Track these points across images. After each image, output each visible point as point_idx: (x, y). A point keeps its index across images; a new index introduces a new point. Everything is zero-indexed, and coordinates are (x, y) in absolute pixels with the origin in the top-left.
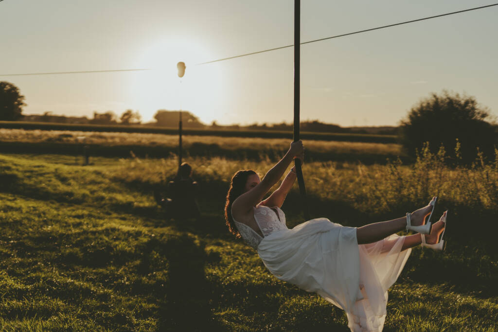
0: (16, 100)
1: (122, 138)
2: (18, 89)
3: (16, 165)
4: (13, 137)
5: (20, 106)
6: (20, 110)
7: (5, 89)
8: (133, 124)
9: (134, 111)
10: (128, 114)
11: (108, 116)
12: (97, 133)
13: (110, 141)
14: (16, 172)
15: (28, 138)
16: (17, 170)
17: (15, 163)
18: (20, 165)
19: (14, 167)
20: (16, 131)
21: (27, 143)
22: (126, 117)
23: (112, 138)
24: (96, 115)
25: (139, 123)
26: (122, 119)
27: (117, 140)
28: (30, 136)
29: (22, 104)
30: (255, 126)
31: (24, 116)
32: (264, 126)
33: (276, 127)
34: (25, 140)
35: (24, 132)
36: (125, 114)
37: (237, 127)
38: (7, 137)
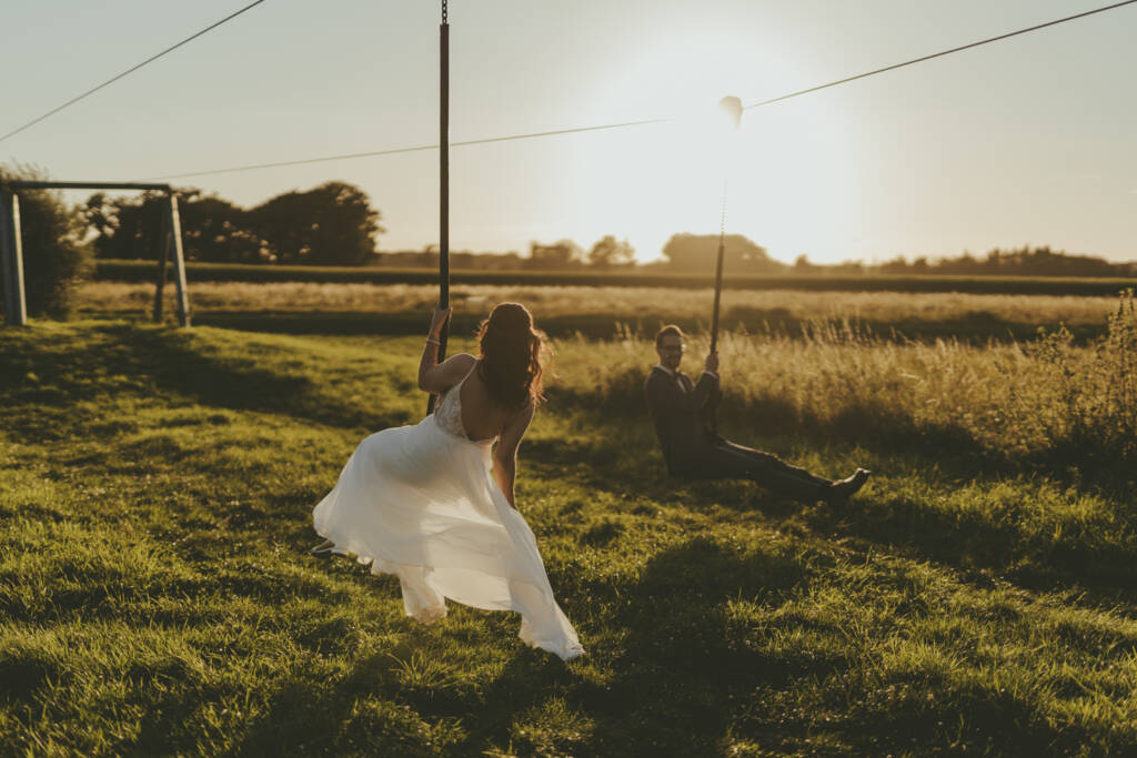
0: (363, 221)
1: (577, 300)
2: (366, 199)
3: (314, 358)
4: (342, 301)
5: (371, 235)
6: (372, 243)
7: (339, 198)
8: (618, 266)
9: (619, 239)
10: (606, 245)
11: (562, 250)
12: (527, 289)
13: (549, 306)
14: (309, 373)
15: (376, 303)
16: (315, 368)
17: (315, 353)
18: (323, 359)
19: (311, 362)
20: (355, 288)
21: (372, 315)
22: (602, 252)
23: (556, 298)
24: (535, 248)
25: (631, 265)
26: (593, 255)
27: (565, 304)
28: (381, 299)
29: (375, 229)
30: (898, 265)
31: (378, 256)
32: (921, 264)
33: (946, 266)
34: (369, 308)
35: (368, 289)
36: (600, 246)
37: (857, 267)
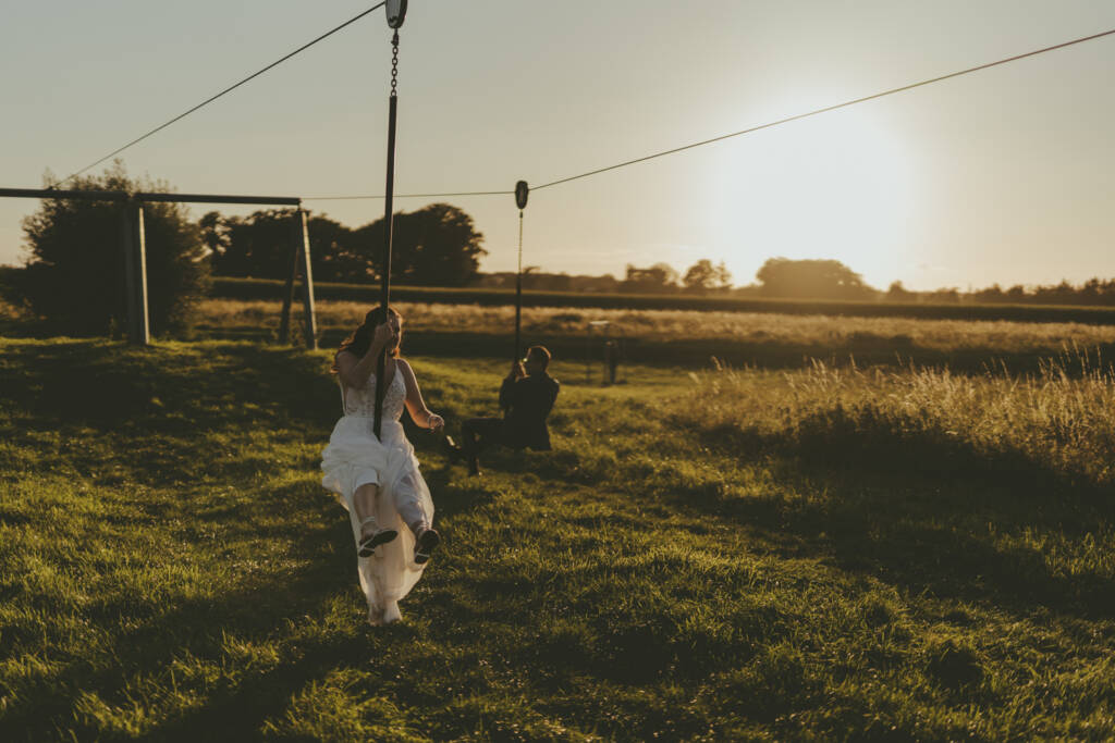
0: (466, 243)
1: (688, 324)
2: (470, 221)
3: (453, 386)
4: (455, 323)
5: (474, 256)
6: (475, 264)
7: (444, 220)
8: (713, 290)
9: (715, 264)
10: (701, 269)
11: (658, 273)
12: (635, 313)
13: (662, 329)
15: (487, 324)
16: (456, 398)
17: (453, 381)
18: (462, 387)
19: (451, 391)
20: (464, 309)
21: (484, 335)
22: (697, 276)
23: (667, 322)
24: (631, 271)
25: (725, 289)
26: (687, 279)
27: (678, 327)
28: (491, 320)
29: (478, 250)
30: (994, 293)
31: (482, 276)
32: (1017, 292)
33: (1043, 294)
34: (481, 328)
35: (479, 310)
36: (694, 270)
37: (953, 294)
38: (445, 322)
